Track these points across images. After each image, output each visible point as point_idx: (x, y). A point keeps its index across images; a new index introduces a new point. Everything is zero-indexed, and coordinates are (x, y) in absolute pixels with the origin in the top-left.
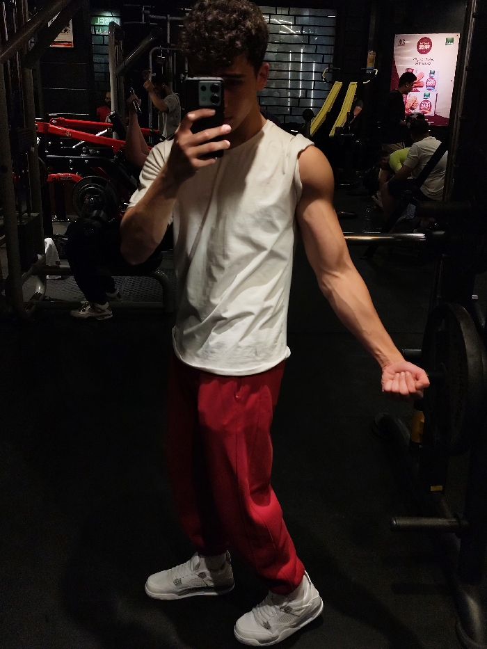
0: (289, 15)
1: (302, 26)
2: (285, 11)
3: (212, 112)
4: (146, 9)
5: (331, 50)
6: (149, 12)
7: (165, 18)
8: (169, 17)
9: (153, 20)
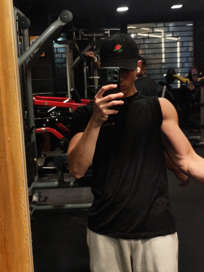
0: (164, 27)
1: (173, 32)
2: (162, 25)
3: (115, 86)
4: (82, 31)
5: (191, 44)
6: (83, 33)
7: (92, 35)
8: (95, 35)
9: (86, 37)
